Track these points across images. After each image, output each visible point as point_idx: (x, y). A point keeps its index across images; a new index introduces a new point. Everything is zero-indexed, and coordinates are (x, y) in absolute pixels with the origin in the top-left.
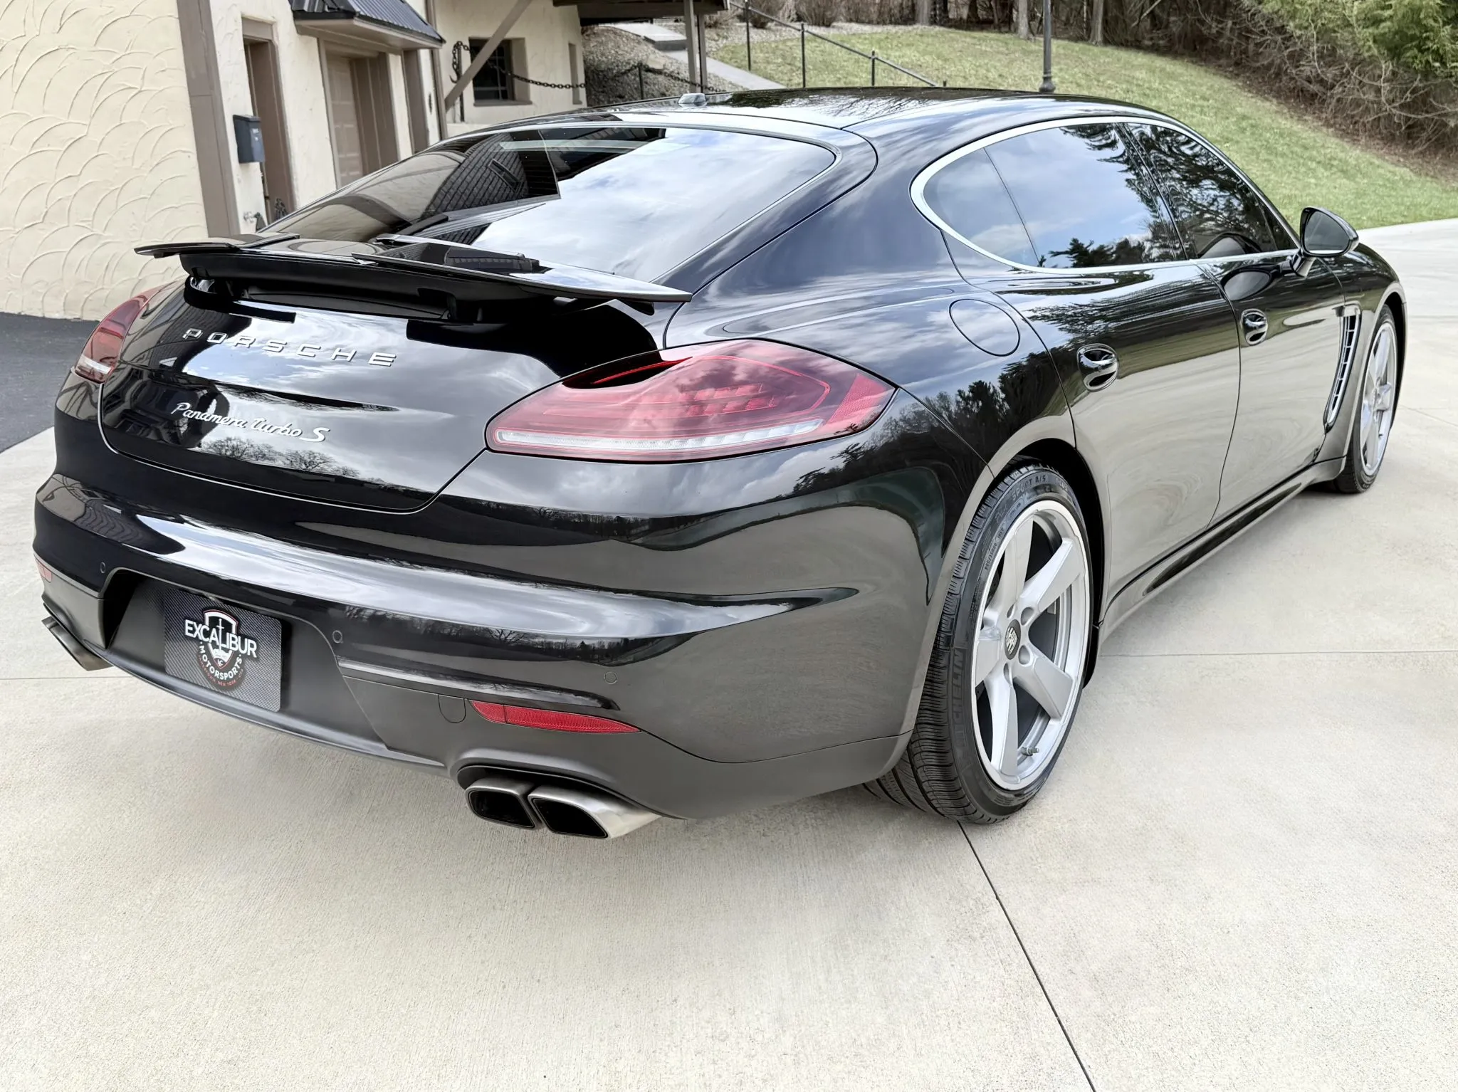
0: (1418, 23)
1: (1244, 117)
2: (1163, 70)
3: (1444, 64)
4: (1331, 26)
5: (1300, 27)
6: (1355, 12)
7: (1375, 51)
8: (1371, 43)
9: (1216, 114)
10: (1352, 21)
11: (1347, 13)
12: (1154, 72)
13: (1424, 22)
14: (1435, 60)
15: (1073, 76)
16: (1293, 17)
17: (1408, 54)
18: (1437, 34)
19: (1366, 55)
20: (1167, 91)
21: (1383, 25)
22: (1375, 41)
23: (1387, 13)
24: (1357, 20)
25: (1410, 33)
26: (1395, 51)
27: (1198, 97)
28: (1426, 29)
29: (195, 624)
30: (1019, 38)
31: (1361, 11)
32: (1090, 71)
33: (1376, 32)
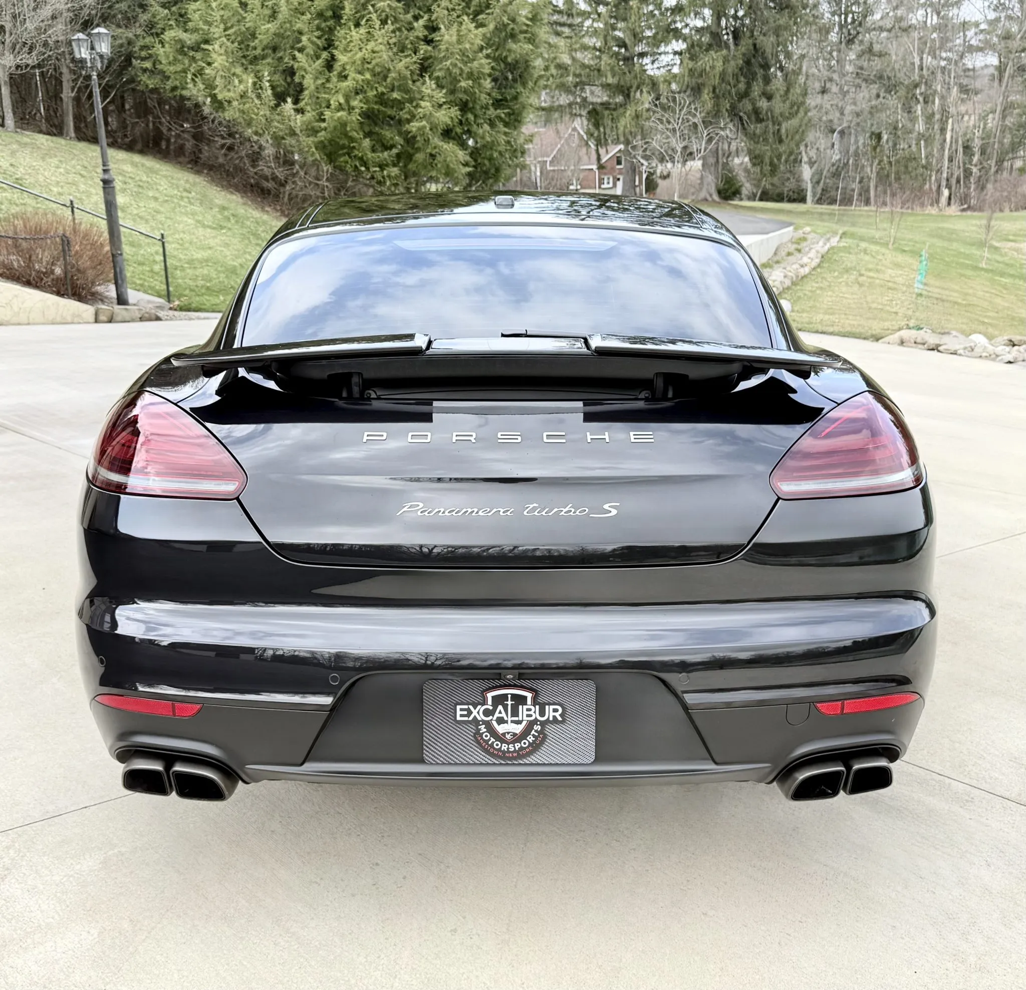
0: (346, 135)
1: (224, 208)
2: (143, 165)
3: (368, 169)
4: (281, 134)
5: (256, 133)
6: (299, 124)
7: (318, 156)
8: (314, 149)
9: (201, 204)
10: (298, 131)
11: (292, 124)
12: (137, 166)
13: (350, 134)
14: (361, 166)
15: (74, 167)
16: (249, 124)
17: (342, 159)
18: (360, 145)
19: (311, 159)
20: (156, 184)
21: (320, 134)
22: (316, 148)
23: (323, 125)
24: (301, 131)
25: (341, 142)
26: (331, 158)
27: (181, 189)
28: (352, 139)
29: (471, 707)
30: (7, 131)
31: (303, 123)
32: (86, 164)
33: (316, 140)
